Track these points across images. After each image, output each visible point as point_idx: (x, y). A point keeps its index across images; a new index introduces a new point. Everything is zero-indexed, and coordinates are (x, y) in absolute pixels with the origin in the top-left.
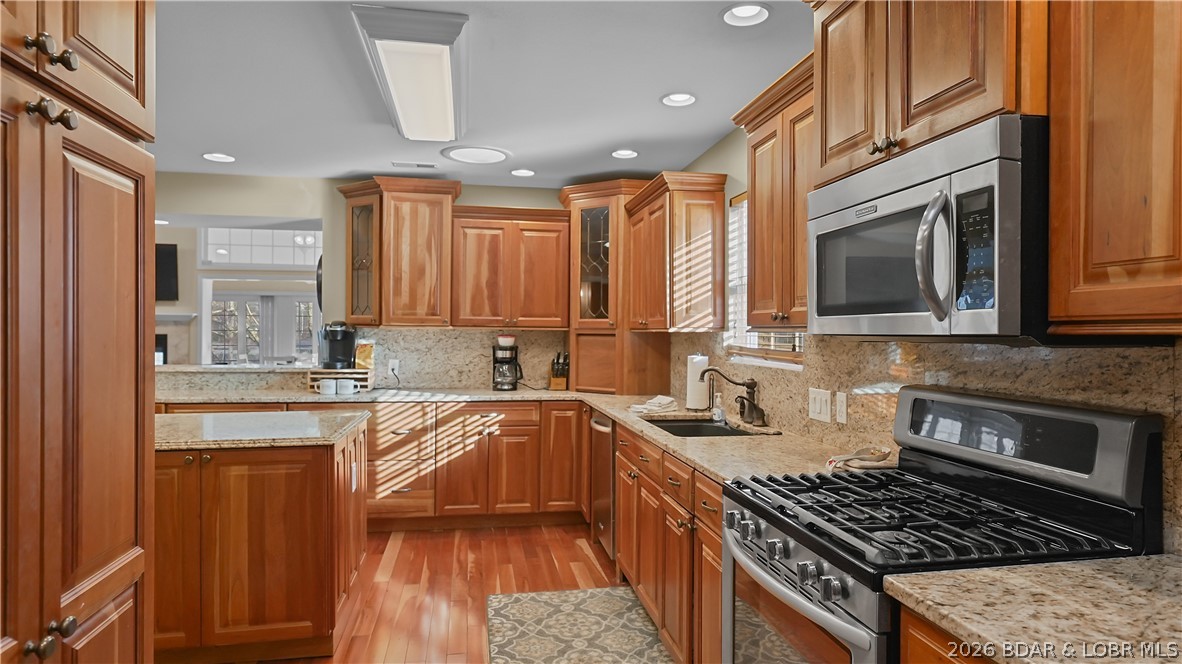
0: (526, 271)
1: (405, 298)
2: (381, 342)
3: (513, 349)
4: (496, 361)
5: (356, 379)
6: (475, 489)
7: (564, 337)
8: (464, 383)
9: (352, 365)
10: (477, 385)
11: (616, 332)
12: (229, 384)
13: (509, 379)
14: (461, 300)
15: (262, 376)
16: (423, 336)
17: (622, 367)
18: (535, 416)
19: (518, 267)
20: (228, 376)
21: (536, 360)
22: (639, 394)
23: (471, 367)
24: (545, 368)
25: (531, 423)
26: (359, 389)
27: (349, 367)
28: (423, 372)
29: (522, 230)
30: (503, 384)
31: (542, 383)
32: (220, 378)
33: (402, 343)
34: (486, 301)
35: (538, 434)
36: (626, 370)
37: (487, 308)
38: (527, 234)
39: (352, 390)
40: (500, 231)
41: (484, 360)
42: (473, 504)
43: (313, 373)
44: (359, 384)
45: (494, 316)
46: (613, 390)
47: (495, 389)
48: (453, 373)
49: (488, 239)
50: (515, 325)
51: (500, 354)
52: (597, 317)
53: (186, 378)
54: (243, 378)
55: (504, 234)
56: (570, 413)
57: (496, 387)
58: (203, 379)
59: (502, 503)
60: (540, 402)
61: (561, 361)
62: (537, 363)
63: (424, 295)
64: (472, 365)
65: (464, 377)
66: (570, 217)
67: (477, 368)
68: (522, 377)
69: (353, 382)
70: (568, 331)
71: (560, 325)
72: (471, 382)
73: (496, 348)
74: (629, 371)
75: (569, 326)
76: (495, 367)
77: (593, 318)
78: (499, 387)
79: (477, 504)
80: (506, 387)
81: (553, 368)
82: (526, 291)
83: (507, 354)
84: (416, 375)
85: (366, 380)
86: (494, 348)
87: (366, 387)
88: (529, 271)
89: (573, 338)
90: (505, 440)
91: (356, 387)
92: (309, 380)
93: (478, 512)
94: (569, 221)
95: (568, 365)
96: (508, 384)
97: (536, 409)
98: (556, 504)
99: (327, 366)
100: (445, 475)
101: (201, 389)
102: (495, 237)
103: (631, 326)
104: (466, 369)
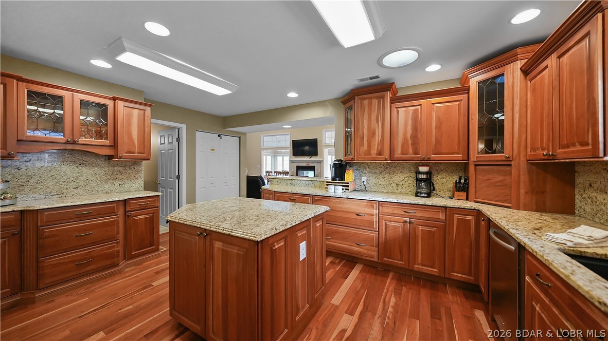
0: (436, 127)
1: (365, 147)
2: (359, 169)
3: (429, 173)
4: (418, 180)
5: (343, 186)
6: (401, 252)
7: (465, 167)
8: (399, 190)
9: (343, 179)
10: (407, 192)
11: (512, 163)
13: (425, 191)
14: (396, 147)
15: (313, 182)
16: (378, 166)
17: (519, 188)
18: (442, 216)
19: (431, 126)
20: (302, 181)
21: (444, 180)
22: (537, 211)
23: (404, 182)
24: (451, 185)
25: (439, 220)
26: (344, 190)
27: (342, 180)
28: (378, 184)
29: (433, 104)
30: (421, 193)
31: (448, 194)
33: (368, 169)
34: (410, 147)
35: (445, 227)
36: (522, 191)
37: (411, 151)
38: (436, 105)
39: (341, 191)
40: (419, 107)
41: (411, 179)
42: (400, 261)
43: (327, 182)
44: (344, 188)
45: (415, 154)
46: (510, 205)
47: (416, 195)
48: (394, 185)
49: (411, 112)
50: (429, 159)
51: (420, 176)
52: (492, 153)
55: (421, 108)
56: (469, 218)
57: (417, 194)
59: (418, 264)
60: (446, 208)
61: (462, 181)
62: (445, 182)
63: (375, 145)
64: (404, 181)
65: (400, 187)
66: (469, 90)
67: (407, 183)
68: (434, 189)
69: (342, 188)
70: (468, 163)
71: (461, 159)
72: (404, 190)
73: (418, 173)
74: (526, 193)
75: (468, 160)
76: (417, 183)
77: (489, 153)
78: (419, 195)
79: (402, 261)
80: (423, 195)
81: (456, 186)
82: (436, 139)
83: (424, 176)
84: (375, 185)
85: (348, 186)
86: (416, 172)
87: (348, 190)
89: (471, 168)
90: (420, 228)
91: (343, 189)
92: (325, 185)
93: (403, 266)
94: (468, 93)
95: (468, 184)
96: (425, 193)
97: (442, 212)
98: (457, 275)
99: (333, 179)
100: (384, 241)
102: (416, 110)
103: (528, 158)
104: (401, 183)
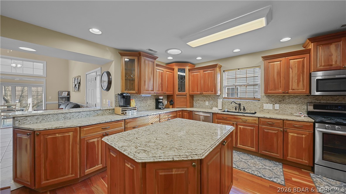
0: (167, 81)
1: (147, 86)
10: (152, 109)
11: (187, 95)
12: (83, 116)
15: (95, 111)
18: (176, 114)
20: (82, 113)
29: (166, 71)
32: (79, 114)
34: (160, 88)
36: (189, 103)
46: (186, 107)
48: (148, 106)
49: (161, 72)
52: (182, 92)
53: (63, 115)
54: (88, 113)
58: (71, 115)
60: (176, 111)
64: (151, 104)
65: (150, 107)
66: (174, 70)
70: (174, 95)
71: (171, 93)
73: (159, 99)
76: (156, 104)
82: (167, 86)
86: (156, 99)
88: (168, 81)
101: (70, 119)
102: (162, 72)
